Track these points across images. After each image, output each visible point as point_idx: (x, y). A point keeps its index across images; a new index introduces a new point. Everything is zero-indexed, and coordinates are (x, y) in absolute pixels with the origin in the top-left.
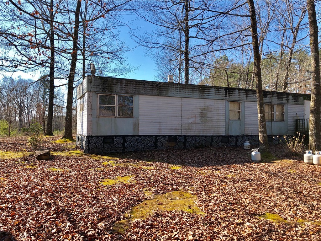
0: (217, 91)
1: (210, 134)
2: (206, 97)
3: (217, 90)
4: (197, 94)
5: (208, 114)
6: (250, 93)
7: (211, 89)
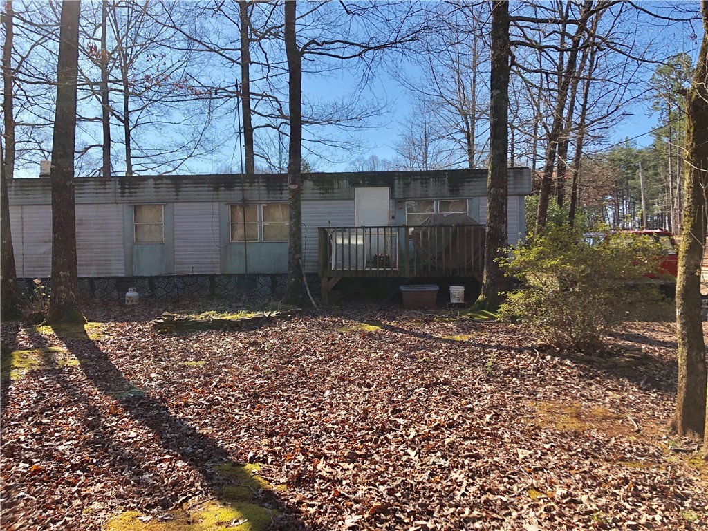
0: (102, 187)
6: (185, 184)
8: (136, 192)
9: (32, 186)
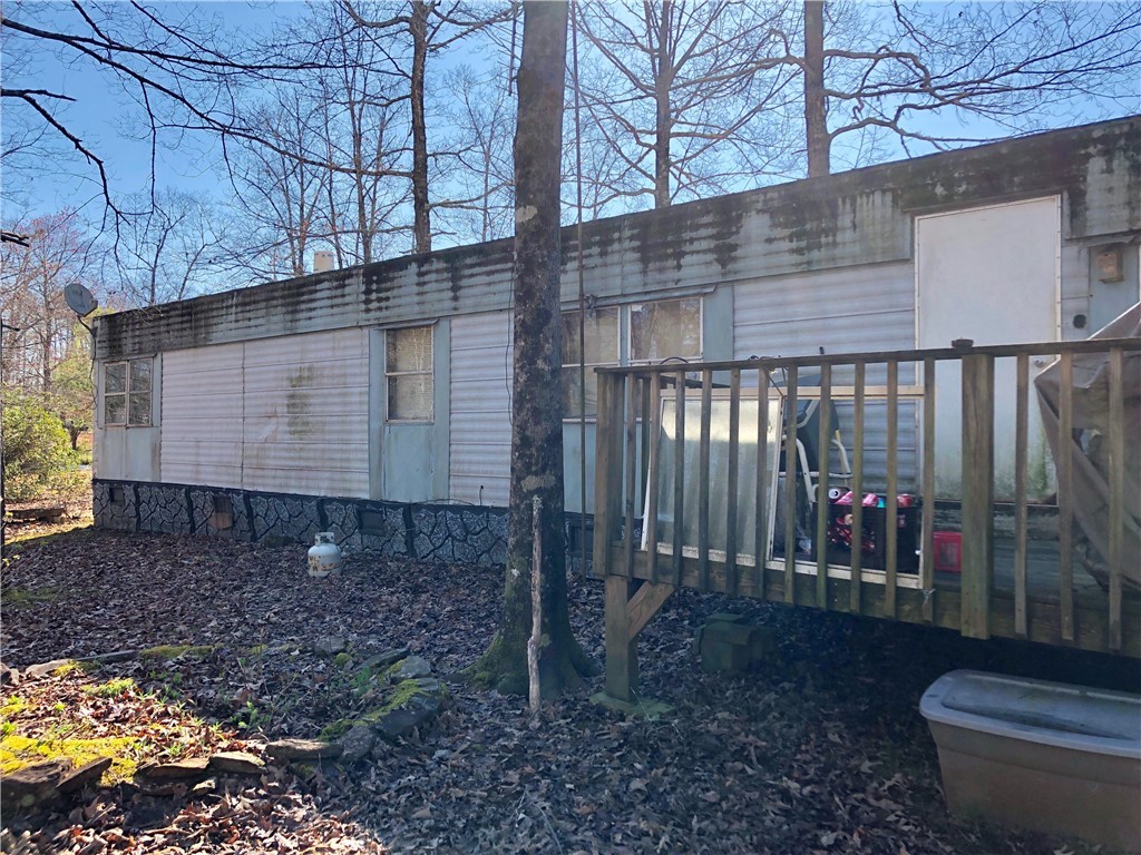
0: (339, 292)
3: (336, 288)
5: (313, 401)
6: (472, 266)
8: (387, 299)
9: (254, 303)
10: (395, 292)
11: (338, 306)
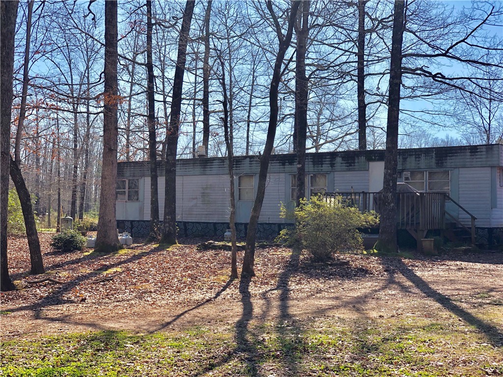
0: (222, 164)
1: (213, 220)
2: (208, 172)
3: (221, 162)
4: (198, 170)
5: (211, 194)
7: (214, 161)
9: (188, 164)
10: (242, 165)
11: (221, 167)
